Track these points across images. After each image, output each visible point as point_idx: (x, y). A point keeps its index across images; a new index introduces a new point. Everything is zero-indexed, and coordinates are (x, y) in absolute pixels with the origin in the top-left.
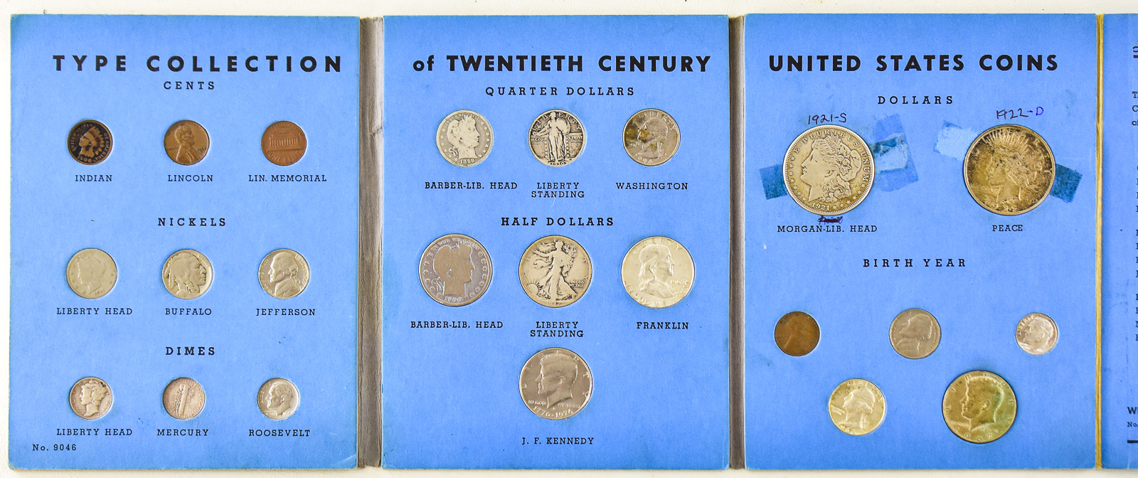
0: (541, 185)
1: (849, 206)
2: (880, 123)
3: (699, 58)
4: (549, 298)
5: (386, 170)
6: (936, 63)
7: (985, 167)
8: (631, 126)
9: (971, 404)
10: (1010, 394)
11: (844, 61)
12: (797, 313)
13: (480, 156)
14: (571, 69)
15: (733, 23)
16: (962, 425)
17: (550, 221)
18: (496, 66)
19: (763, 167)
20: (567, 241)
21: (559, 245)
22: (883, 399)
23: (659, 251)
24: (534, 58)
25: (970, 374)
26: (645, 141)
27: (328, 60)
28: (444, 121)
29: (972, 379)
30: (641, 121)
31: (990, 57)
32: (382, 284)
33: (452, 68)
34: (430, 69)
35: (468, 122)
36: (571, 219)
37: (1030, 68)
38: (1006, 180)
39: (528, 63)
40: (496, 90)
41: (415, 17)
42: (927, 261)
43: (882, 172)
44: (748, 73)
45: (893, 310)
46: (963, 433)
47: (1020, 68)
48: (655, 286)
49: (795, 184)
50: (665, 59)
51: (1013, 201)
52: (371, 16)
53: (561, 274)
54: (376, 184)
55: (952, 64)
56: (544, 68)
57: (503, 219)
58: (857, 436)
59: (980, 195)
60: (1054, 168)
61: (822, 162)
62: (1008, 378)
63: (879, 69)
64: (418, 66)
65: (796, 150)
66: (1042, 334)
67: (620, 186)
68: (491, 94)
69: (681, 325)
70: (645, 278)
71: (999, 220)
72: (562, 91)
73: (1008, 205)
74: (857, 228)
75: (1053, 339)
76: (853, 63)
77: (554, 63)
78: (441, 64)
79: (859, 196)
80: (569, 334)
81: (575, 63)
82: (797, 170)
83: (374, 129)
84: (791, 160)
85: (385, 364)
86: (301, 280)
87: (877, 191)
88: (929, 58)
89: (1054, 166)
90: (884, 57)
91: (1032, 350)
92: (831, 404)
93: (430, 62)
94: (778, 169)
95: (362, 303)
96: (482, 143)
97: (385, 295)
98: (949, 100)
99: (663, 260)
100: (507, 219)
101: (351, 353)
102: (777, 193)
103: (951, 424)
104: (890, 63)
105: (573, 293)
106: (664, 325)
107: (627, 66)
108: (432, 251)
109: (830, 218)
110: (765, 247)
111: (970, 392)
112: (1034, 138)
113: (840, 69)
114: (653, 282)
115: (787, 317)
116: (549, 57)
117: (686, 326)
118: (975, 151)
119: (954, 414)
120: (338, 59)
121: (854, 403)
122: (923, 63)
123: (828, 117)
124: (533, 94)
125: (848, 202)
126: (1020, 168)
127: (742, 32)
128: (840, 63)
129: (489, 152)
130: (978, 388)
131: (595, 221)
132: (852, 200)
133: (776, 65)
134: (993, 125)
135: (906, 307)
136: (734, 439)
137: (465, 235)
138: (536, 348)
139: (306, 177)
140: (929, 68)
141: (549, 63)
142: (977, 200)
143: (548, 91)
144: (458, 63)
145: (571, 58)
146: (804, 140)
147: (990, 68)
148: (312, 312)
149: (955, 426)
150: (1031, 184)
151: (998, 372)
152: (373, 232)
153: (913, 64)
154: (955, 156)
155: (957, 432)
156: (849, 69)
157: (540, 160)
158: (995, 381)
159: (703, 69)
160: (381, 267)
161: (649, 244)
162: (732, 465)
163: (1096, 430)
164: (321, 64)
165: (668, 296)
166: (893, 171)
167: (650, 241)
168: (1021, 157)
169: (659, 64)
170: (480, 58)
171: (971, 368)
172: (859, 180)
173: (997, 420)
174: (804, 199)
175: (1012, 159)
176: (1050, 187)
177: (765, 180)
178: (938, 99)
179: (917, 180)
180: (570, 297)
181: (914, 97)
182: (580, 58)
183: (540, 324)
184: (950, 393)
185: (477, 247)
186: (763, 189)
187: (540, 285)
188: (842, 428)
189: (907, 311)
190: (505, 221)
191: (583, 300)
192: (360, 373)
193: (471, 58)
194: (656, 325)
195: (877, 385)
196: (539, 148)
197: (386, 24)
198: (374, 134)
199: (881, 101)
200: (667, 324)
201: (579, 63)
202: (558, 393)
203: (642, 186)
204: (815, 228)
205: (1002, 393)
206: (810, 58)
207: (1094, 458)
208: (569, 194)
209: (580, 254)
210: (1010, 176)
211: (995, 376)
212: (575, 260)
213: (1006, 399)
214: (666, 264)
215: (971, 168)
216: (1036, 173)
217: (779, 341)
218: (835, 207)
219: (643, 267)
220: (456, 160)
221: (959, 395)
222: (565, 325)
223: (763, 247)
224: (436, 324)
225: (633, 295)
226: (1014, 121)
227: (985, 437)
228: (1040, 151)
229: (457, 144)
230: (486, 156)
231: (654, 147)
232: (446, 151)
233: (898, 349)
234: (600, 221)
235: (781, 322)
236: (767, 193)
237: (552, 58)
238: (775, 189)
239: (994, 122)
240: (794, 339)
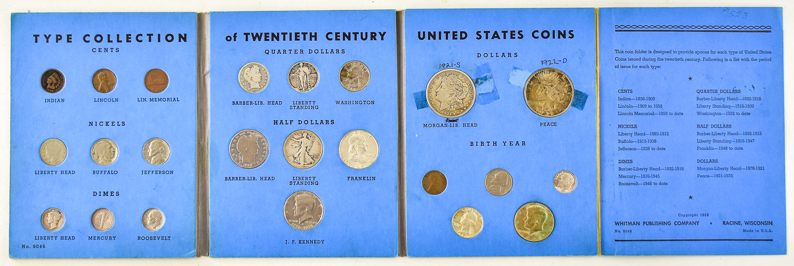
0: (295, 103)
1: (462, 113)
2: (478, 68)
3: (380, 33)
4: (299, 164)
5: (211, 94)
6: (508, 35)
7: (536, 91)
9: (529, 221)
10: (550, 215)
11: (459, 34)
12: (434, 172)
14: (311, 40)
15: (398, 14)
16: (525, 232)
17: (300, 122)
18: (270, 38)
19: (415, 92)
21: (305, 135)
22: (482, 218)
23: (359, 138)
24: (291, 34)
25: (528, 204)
26: (351, 78)
27: (180, 35)
29: (530, 207)
31: (537, 31)
32: (209, 157)
33: (247, 40)
34: (235, 40)
35: (256, 68)
36: (311, 121)
37: (559, 38)
38: (547, 98)
39: (287, 37)
40: (270, 51)
41: (227, 12)
42: (505, 143)
43: (480, 94)
44: (406, 41)
45: (487, 169)
46: (525, 236)
47: (554, 37)
48: (356, 157)
50: (362, 34)
51: (551, 110)
52: (203, 12)
53: (306, 151)
54: (206, 102)
55: (517, 35)
56: (296, 39)
57: (275, 121)
58: (468, 239)
59: (533, 106)
60: (573, 92)
61: (447, 89)
62: (549, 206)
63: (477, 38)
64: (228, 39)
65: (433, 82)
66: (568, 182)
67: (338, 103)
68: (268, 54)
69: (372, 178)
70: (352, 153)
71: (543, 120)
72: (306, 51)
73: (549, 112)
74: (467, 125)
75: (574, 184)
76: (464, 35)
77: (302, 36)
78: (241, 37)
79: (467, 107)
80: (310, 183)
81: (313, 36)
83: (205, 73)
84: (430, 88)
85: (211, 200)
86: (166, 155)
87: (477, 105)
88: (505, 32)
89: (573, 90)
90: (480, 32)
91: (562, 191)
92: (454, 221)
93: (235, 36)
94: (423, 93)
95: (199, 167)
97: (211, 162)
98: (516, 55)
99: (362, 143)
100: (277, 121)
101: (193, 195)
102: (423, 106)
103: (519, 231)
104: (483, 35)
105: (312, 161)
106: (362, 178)
107: (341, 37)
109: (452, 119)
110: (417, 135)
111: (529, 214)
112: (562, 75)
113: (456, 39)
114: (356, 155)
115: (429, 173)
117: (374, 179)
118: (530, 82)
119: (521, 226)
120: (185, 35)
121: (466, 220)
122: (501, 35)
123: (450, 65)
124: (290, 53)
125: (462, 111)
126: (555, 92)
127: (403, 18)
128: (456, 35)
129: (267, 85)
130: (533, 212)
131: (324, 122)
132: (464, 110)
133: (422, 36)
134: (540, 68)
135: (494, 168)
136: (401, 240)
137: (254, 130)
138: (293, 191)
139: (168, 99)
140: (505, 38)
141: (299, 36)
142: (532, 109)
143: (299, 51)
144: (250, 37)
145: (311, 34)
146: (437, 77)
147: (538, 38)
148: (172, 172)
149: (521, 233)
150: (561, 100)
151: (544, 203)
152: (205, 129)
153: (496, 35)
154: (519, 85)
155: (522, 236)
156: (461, 38)
158: (542, 208)
159: (382, 39)
160: (209, 147)
161: (354, 134)
162: (400, 255)
163: (598, 234)
164: (176, 38)
165: (364, 163)
166: (486, 94)
168: (555, 86)
169: (359, 36)
170: (261, 34)
171: (529, 201)
172: (467, 99)
173: (544, 229)
175: (550, 87)
176: (571, 102)
177: (416, 99)
178: (510, 55)
179: (499, 98)
180: (311, 163)
181: (497, 54)
182: (316, 33)
183: (295, 178)
184: (518, 215)
186: (415, 104)
187: (295, 157)
188: (459, 234)
189: (494, 170)
191: (318, 165)
192: (198, 205)
193: (257, 34)
194: (358, 178)
195: (479, 210)
197: (211, 16)
198: (205, 75)
199: (479, 55)
200: (364, 178)
201: (315, 36)
202: (305, 215)
203: (350, 103)
204: (444, 125)
205: (547, 214)
206: (440, 33)
207: (597, 250)
208: (310, 107)
210: (550, 96)
211: (542, 205)
212: (314, 143)
213: (549, 218)
214: (363, 145)
215: (528, 92)
216: (563, 94)
217: (425, 187)
218: (454, 114)
219: (351, 146)
220: (249, 89)
221: (523, 215)
222: (309, 179)
223: (415, 136)
224: (238, 178)
226: (551, 66)
227: (537, 238)
228: (566, 82)
229: (249, 81)
231: (356, 82)
233: (490, 190)
234: (327, 122)
235: (425, 176)
236: (417, 106)
237: (300, 33)
238: (422, 104)
239: (541, 67)
240: (433, 186)
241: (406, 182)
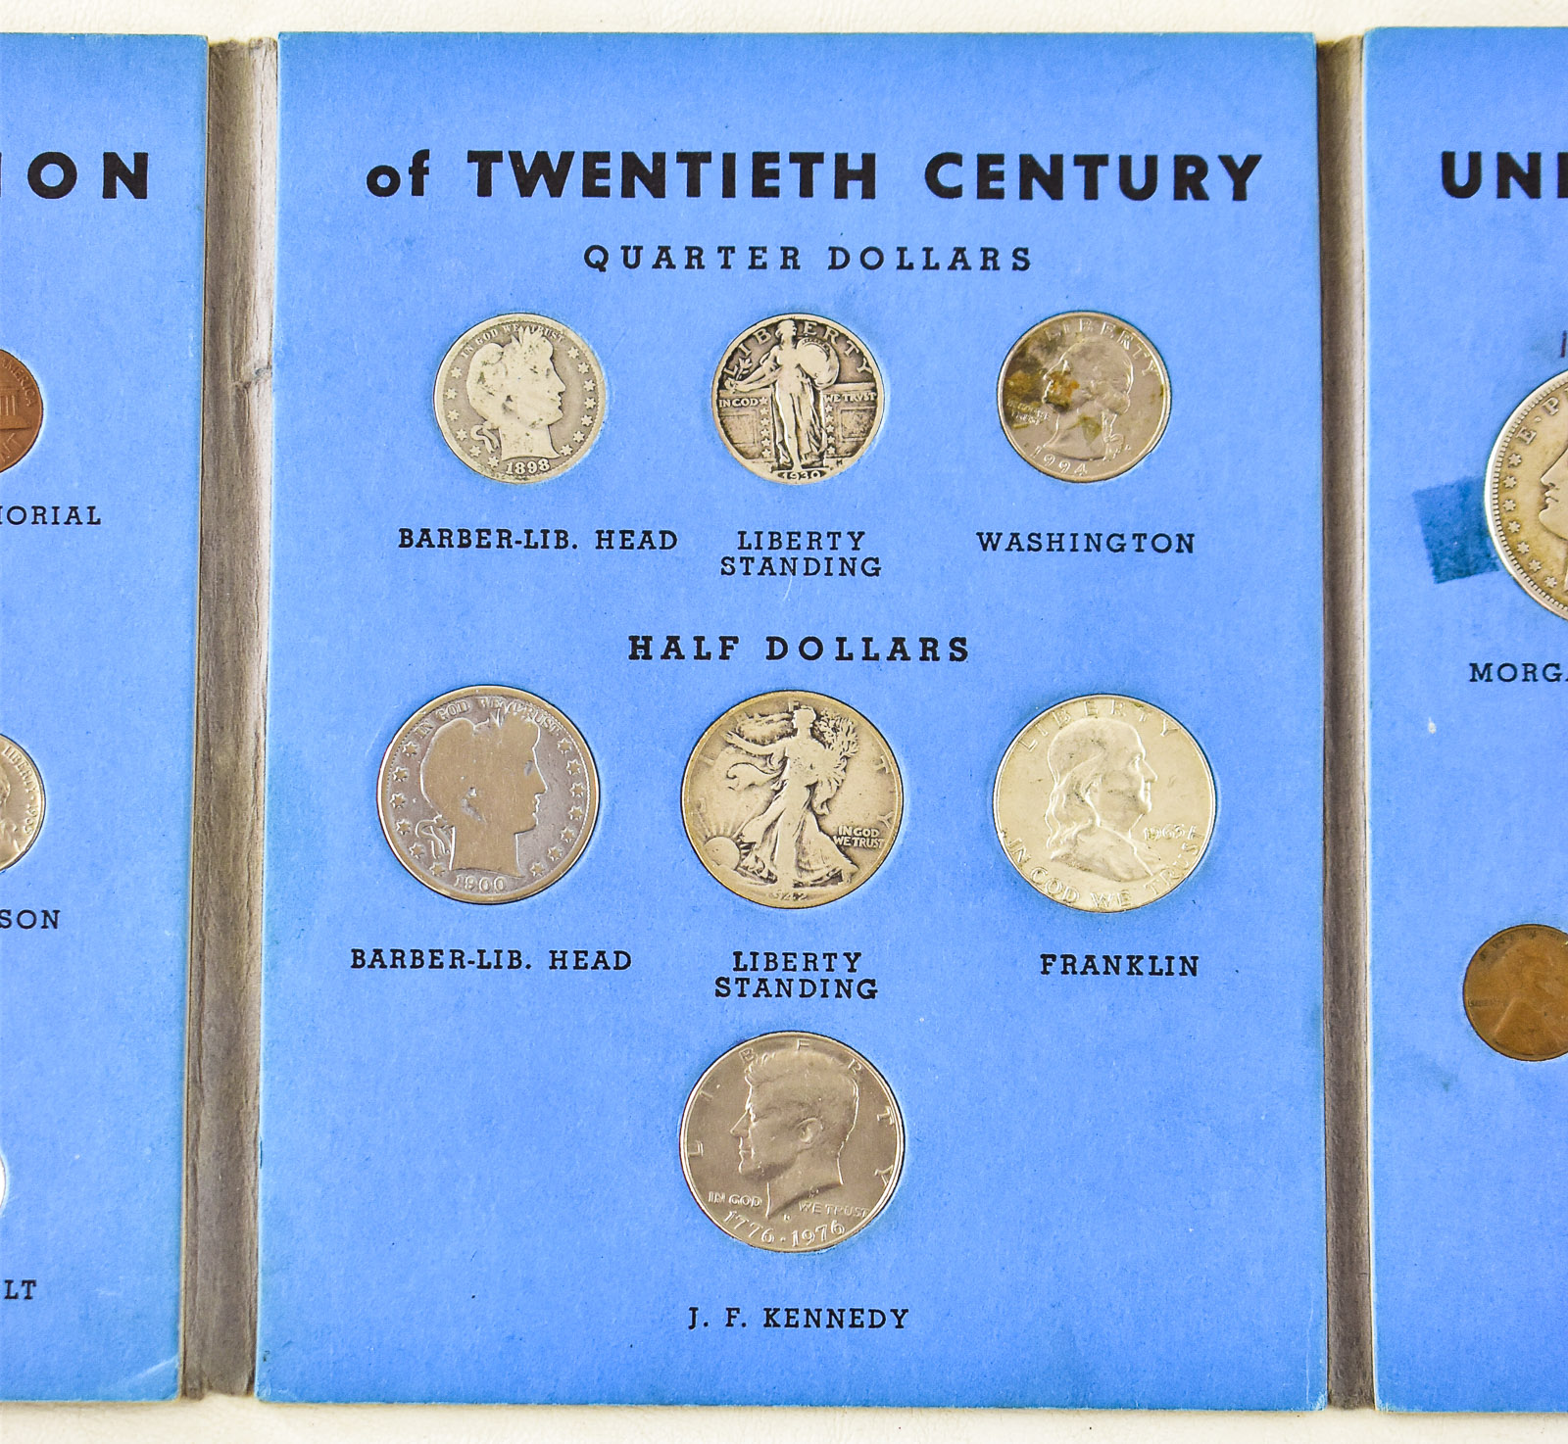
0: (751, 539)
3: (1227, 161)
4: (771, 879)
5: (281, 490)
8: (1022, 362)
12: (1530, 930)
13: (567, 450)
14: (841, 193)
15: (1328, 59)
17: (776, 649)
18: (615, 182)
19: (1424, 484)
20: (829, 708)
21: (803, 719)
23: (1109, 737)
24: (729, 160)
26: (1063, 408)
27: (112, 162)
28: (458, 346)
30: (1051, 347)
32: (263, 835)
33: (484, 189)
34: (418, 189)
35: (531, 348)
36: (841, 640)
39: (711, 175)
40: (616, 255)
41: (373, 38)
44: (1376, 204)
48: (1089, 846)
49: (1522, 537)
50: (1125, 162)
52: (243, 35)
53: (810, 806)
54: (251, 535)
56: (759, 191)
57: (634, 639)
64: (381, 182)
65: (1524, 434)
67: (988, 541)
68: (601, 267)
69: (1177, 965)
70: (1067, 821)
72: (813, 258)
77: (789, 176)
78: (452, 175)
80: (832, 988)
81: (855, 175)
82: (1526, 496)
83: (248, 369)
84: (1508, 463)
85: (270, 1079)
86: (19, 821)
93: (419, 169)
94: (1469, 491)
95: (203, 892)
96: (573, 413)
97: (275, 866)
99: (1121, 766)
100: (647, 639)
101: (168, 1045)
102: (1467, 565)
105: (844, 865)
106: (1124, 964)
107: (1011, 183)
108: (418, 738)
110: (1432, 727)
114: (1088, 831)
115: (1499, 940)
116: (774, 157)
117: (1190, 966)
120: (141, 159)
124: (726, 266)
127: (1358, 84)
129: (594, 437)
131: (913, 648)
133: (1461, 178)
136: (1341, 1315)
137: (518, 688)
138: (732, 1033)
139: (39, 511)
141: (775, 174)
143: (773, 257)
144: (503, 175)
145: (841, 159)
146: (1549, 404)
148: (51, 919)
152: (240, 679)
157: (748, 463)
159: (1239, 194)
160: (263, 783)
161: (1077, 718)
162: (1334, 1398)
164: (91, 175)
165: (1134, 876)
167: (1079, 708)
169: (1108, 177)
170: (567, 158)
174: (1550, 582)
177: (1430, 524)
180: (837, 877)
182: (869, 160)
183: (746, 960)
185: (553, 724)
186: (1424, 552)
187: (746, 840)
190: (640, 647)
191: (875, 886)
192: (195, 1106)
193: (542, 158)
194: (1100, 964)
196: (745, 428)
197: (286, 56)
198: (247, 386)
200: (1134, 960)
201: (867, 174)
202: (798, 1169)
203: (1056, 542)
206: (1563, 160)
208: (836, 566)
209: (868, 747)
212: (854, 765)
214: (1130, 778)
217: (1478, 1015)
219: (1059, 786)
220: (493, 462)
222: (822, 964)
223: (1425, 728)
224: (427, 958)
225: (1028, 872)
229: (495, 417)
230: (585, 452)
231: (1092, 427)
232: (462, 434)
234: (929, 646)
235: (1481, 955)
236: (1436, 565)
237: (784, 158)
238: (1462, 552)
240: (1522, 1010)
241: (1368, 985)
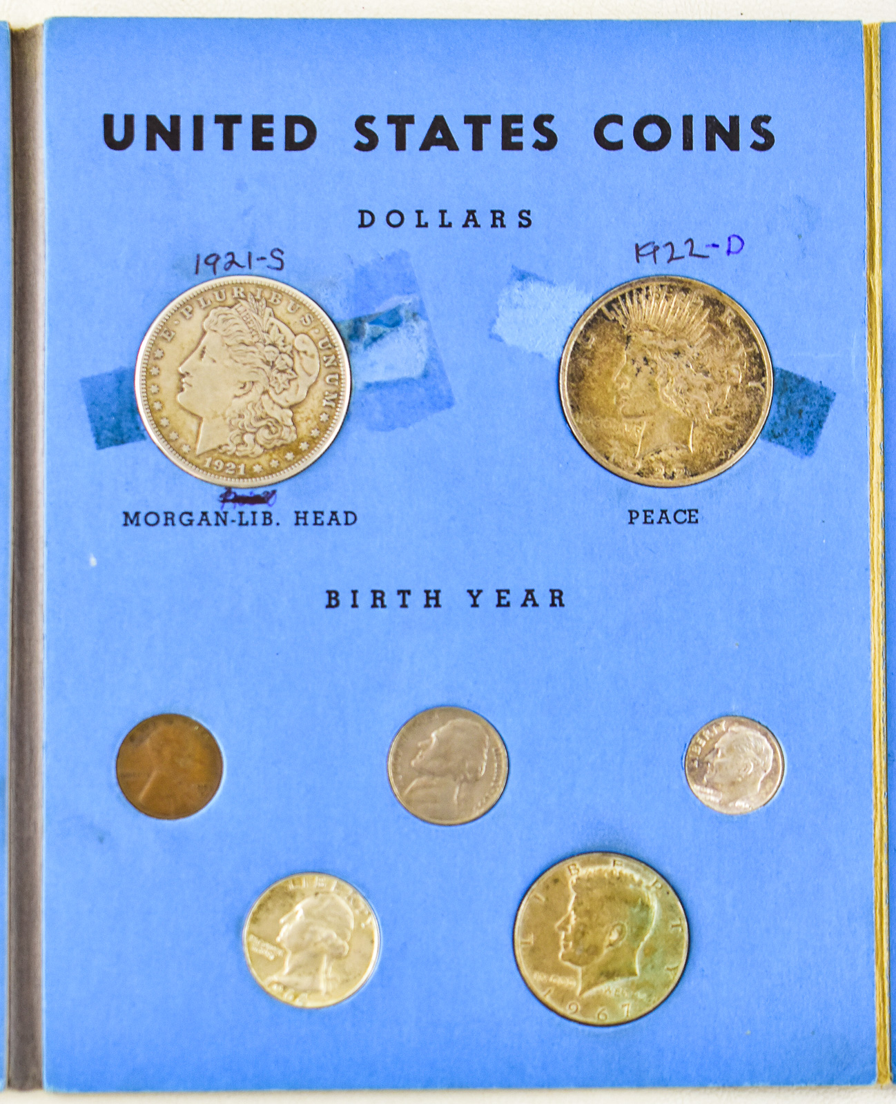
1: (290, 464)
2: (362, 272)
6: (492, 133)
7: (610, 374)
9: (581, 933)
10: (672, 907)
11: (279, 127)
12: (168, 718)
15: (19, 41)
16: (560, 981)
19: (88, 373)
22: (373, 922)
25: (577, 861)
29: (583, 872)
31: (618, 119)
37: (710, 146)
38: (659, 405)
42: (474, 595)
43: (368, 386)
44: (53, 155)
45: (397, 709)
46: (562, 1001)
47: (688, 145)
49: (164, 413)
51: (676, 454)
55: (530, 135)
58: (311, 1012)
59: (598, 439)
60: (769, 378)
61: (228, 363)
62: (667, 870)
63: (359, 146)
65: (166, 333)
66: (747, 766)
71: (641, 498)
73: (665, 463)
74: (310, 518)
75: (771, 776)
76: (300, 133)
79: (313, 442)
82: (167, 382)
84: (153, 356)
87: (357, 431)
88: (477, 123)
89: (769, 372)
90: (371, 119)
91: (724, 804)
92: (250, 933)
94: (124, 378)
98: (525, 220)
102: (122, 435)
103: (535, 979)
104: (386, 133)
109: (247, 493)
110: (93, 561)
111: (578, 903)
112: (723, 307)
113: (269, 147)
115: (144, 726)
118: (584, 336)
119: (541, 956)
121: (303, 930)
122: (462, 134)
123: (241, 258)
125: (290, 456)
126: (691, 378)
127: (41, 58)
128: (270, 132)
130: (597, 893)
132: (298, 453)
133: (119, 135)
134: (627, 276)
135: (427, 702)
136: (18, 1018)
140: (477, 145)
142: (591, 450)
146: (185, 310)
147: (618, 146)
149: (544, 986)
150: (716, 413)
151: (643, 856)
153: (439, 134)
154: (538, 348)
155: (548, 999)
156: (291, 145)
158: (637, 877)
162: (13, 1082)
163: (878, 992)
166: (397, 383)
168: (692, 352)
171: (580, 847)
172: (314, 404)
173: (643, 968)
174: (185, 449)
175: (671, 357)
176: (761, 421)
177: (92, 403)
178: (498, 218)
179: (450, 404)
181: (443, 212)
184: (531, 907)
186: (88, 426)
188: (275, 990)
189: (429, 712)
195: (360, 886)
199: (366, 219)
204: (212, 518)
205: (655, 905)
206: (198, 121)
207: (873, 1062)
210: (669, 396)
211: (636, 864)
213: (665, 921)
215: (577, 377)
216: (728, 389)
217: (127, 784)
218: (257, 469)
221: (552, 910)
223: (87, 562)
226: (676, 269)
227: (613, 1010)
228: (737, 338)
233: (408, 802)
235: (131, 738)
236: (97, 435)
238: (118, 426)
239: (630, 270)
240: (161, 781)
241: (43, 761)
